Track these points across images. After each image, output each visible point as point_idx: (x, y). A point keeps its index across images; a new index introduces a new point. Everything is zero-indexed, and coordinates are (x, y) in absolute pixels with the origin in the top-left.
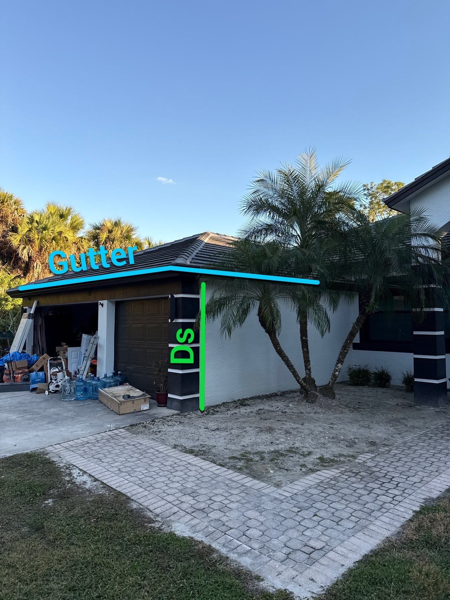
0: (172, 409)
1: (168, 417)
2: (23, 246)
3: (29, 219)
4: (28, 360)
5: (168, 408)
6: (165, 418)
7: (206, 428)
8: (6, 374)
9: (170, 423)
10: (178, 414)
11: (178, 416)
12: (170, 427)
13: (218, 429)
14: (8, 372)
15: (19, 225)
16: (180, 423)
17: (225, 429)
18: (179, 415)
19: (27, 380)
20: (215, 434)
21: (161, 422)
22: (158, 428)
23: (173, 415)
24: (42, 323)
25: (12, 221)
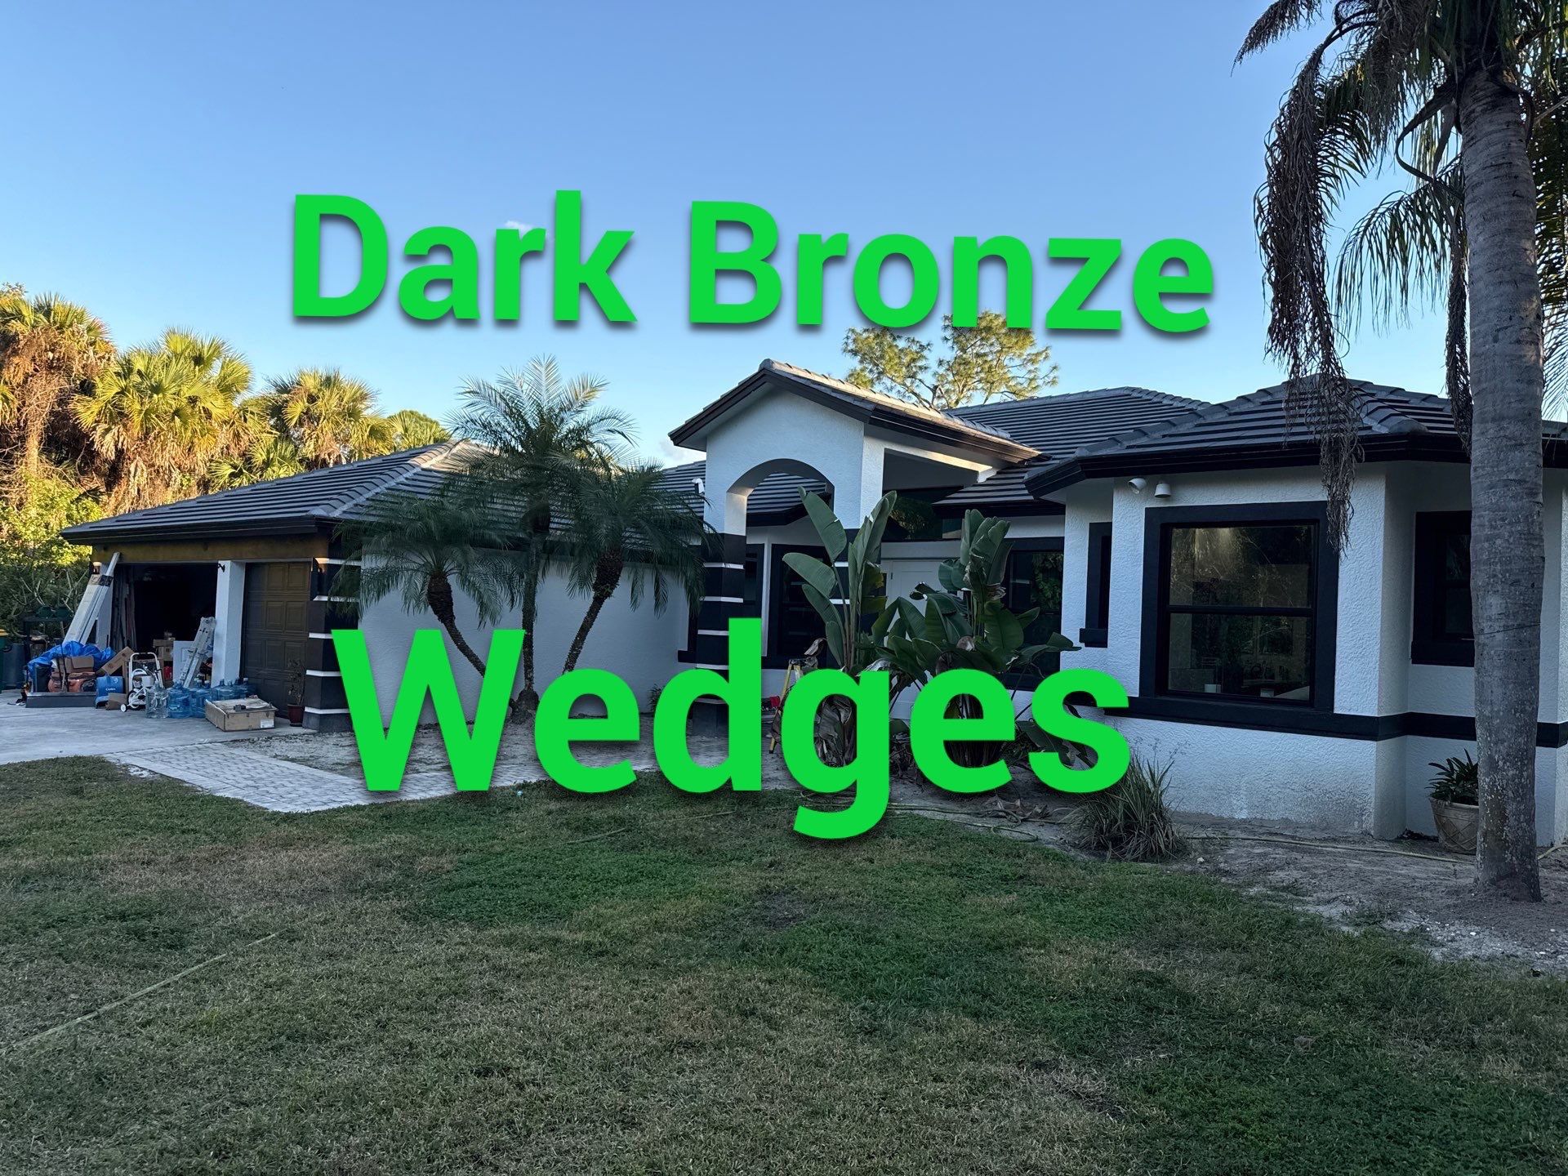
2: (106, 426)
3: (122, 365)
4: (95, 658)
5: (300, 726)
8: (55, 679)
14: (57, 675)
15: (97, 379)
19: (92, 689)
24: (130, 595)
25: (81, 371)
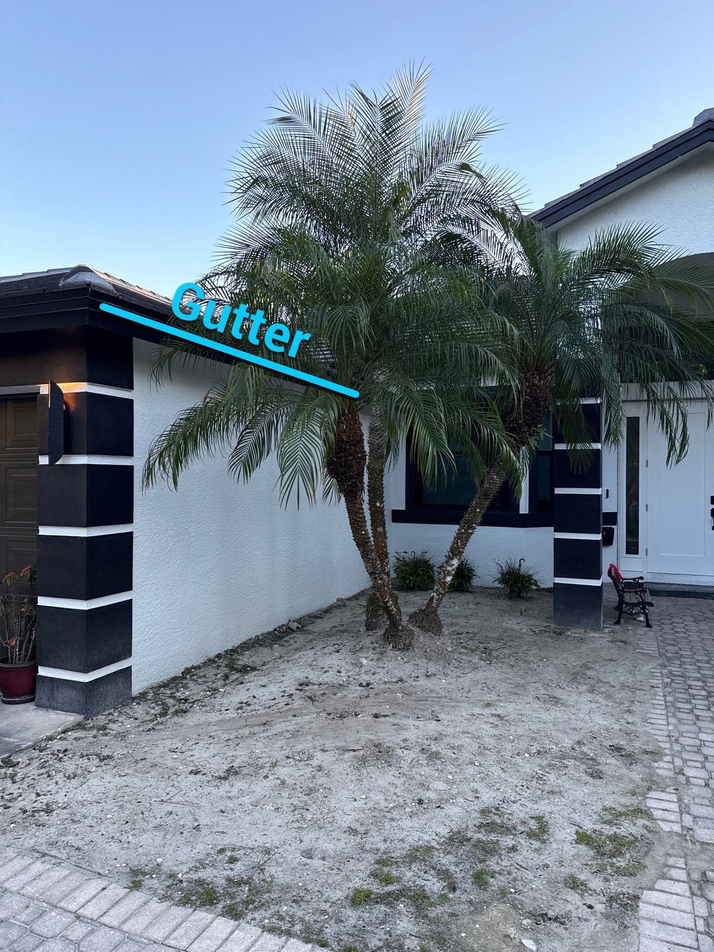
0: (54, 709)
1: (50, 738)
5: (39, 706)
6: (43, 744)
7: (197, 773)
9: (70, 766)
10: (80, 726)
11: (81, 734)
12: (75, 782)
13: (232, 772)
16: (101, 760)
17: (255, 769)
18: (84, 729)
20: (234, 792)
21: (35, 763)
22: (38, 795)
23: (64, 732)
